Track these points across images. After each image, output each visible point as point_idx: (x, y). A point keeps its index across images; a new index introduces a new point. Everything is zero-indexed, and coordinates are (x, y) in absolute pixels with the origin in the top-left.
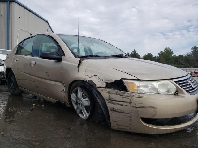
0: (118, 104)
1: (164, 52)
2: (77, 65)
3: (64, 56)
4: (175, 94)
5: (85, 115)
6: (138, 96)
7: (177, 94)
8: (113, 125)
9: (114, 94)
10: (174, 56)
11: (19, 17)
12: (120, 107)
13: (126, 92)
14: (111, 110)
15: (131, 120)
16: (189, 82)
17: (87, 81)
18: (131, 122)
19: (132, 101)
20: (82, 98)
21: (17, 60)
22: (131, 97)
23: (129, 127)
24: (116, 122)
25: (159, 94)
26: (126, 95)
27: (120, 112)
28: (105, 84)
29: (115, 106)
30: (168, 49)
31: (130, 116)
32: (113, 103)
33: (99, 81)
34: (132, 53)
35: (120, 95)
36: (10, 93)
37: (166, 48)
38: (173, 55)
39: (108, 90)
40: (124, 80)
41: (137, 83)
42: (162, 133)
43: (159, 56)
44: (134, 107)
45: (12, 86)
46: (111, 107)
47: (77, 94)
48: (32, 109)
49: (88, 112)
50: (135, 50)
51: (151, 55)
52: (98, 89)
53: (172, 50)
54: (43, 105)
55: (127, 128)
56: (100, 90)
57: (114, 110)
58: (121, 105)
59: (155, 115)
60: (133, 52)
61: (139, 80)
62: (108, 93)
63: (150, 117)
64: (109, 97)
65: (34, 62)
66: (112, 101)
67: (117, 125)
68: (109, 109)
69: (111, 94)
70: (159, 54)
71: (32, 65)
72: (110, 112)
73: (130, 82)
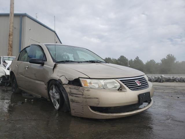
0: (75, 96)
1: (166, 58)
2: (53, 68)
3: (46, 61)
4: (118, 90)
5: (57, 106)
6: (87, 90)
7: (121, 89)
8: (73, 112)
9: (73, 89)
10: (177, 62)
11: (30, 29)
12: (76, 99)
13: (81, 87)
14: (71, 101)
15: (83, 108)
16: (136, 81)
17: (57, 80)
18: (83, 110)
19: (84, 94)
20: (55, 93)
21: (17, 65)
22: (83, 90)
23: (82, 113)
24: (74, 110)
25: (104, 89)
26: (80, 89)
27: (76, 102)
28: (68, 82)
29: (74, 98)
30: (170, 56)
31: (82, 105)
32: (72, 96)
33: (65, 79)
34: (135, 60)
35: (77, 90)
36: (13, 91)
37: (168, 54)
38: (175, 62)
39: (70, 86)
40: (80, 79)
41: (88, 81)
42: (105, 118)
43: (161, 62)
44: (84, 98)
45: (14, 86)
46: (71, 99)
47: (52, 91)
48: (23, 103)
49: (59, 104)
50: (137, 57)
51: (154, 61)
52: (63, 86)
53: (174, 57)
54: (32, 100)
55: (81, 114)
56: (64, 86)
57: (73, 101)
58: (77, 97)
59: (98, 104)
60: (136, 58)
61: (90, 78)
62: (70, 88)
63: (95, 105)
64: (70, 91)
65: (27, 66)
66: (72, 94)
67: (75, 112)
68: (70, 100)
69: (71, 89)
70: (162, 61)
71: (26, 68)
72: (70, 102)
73: (84, 80)
